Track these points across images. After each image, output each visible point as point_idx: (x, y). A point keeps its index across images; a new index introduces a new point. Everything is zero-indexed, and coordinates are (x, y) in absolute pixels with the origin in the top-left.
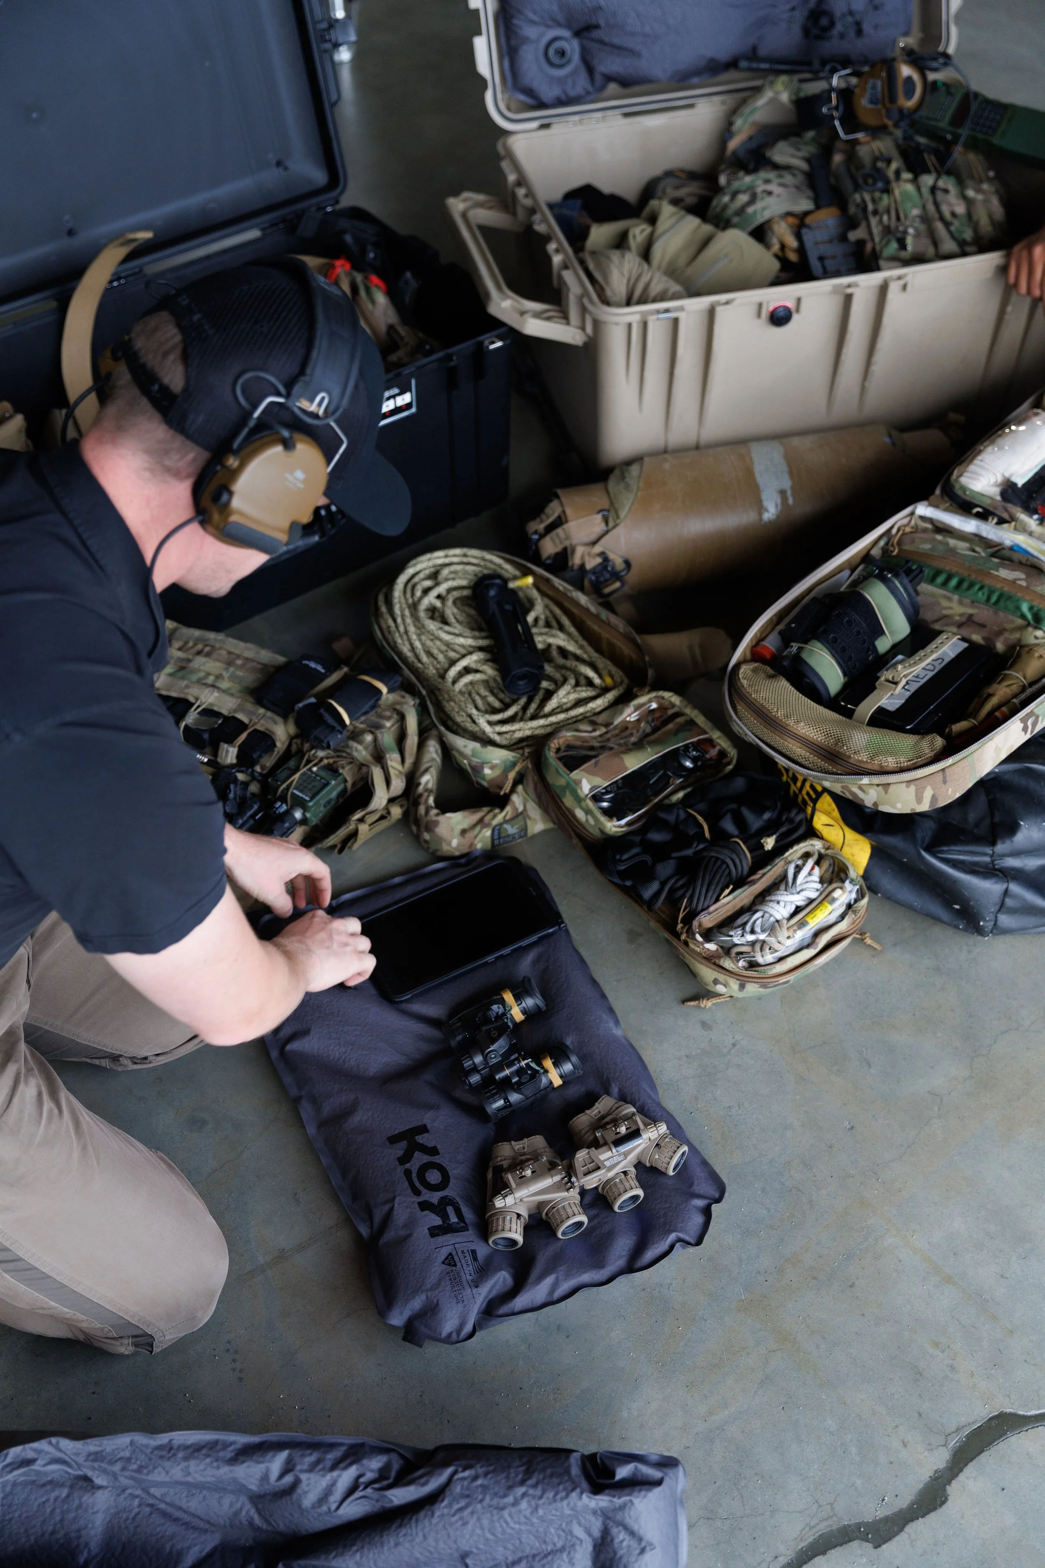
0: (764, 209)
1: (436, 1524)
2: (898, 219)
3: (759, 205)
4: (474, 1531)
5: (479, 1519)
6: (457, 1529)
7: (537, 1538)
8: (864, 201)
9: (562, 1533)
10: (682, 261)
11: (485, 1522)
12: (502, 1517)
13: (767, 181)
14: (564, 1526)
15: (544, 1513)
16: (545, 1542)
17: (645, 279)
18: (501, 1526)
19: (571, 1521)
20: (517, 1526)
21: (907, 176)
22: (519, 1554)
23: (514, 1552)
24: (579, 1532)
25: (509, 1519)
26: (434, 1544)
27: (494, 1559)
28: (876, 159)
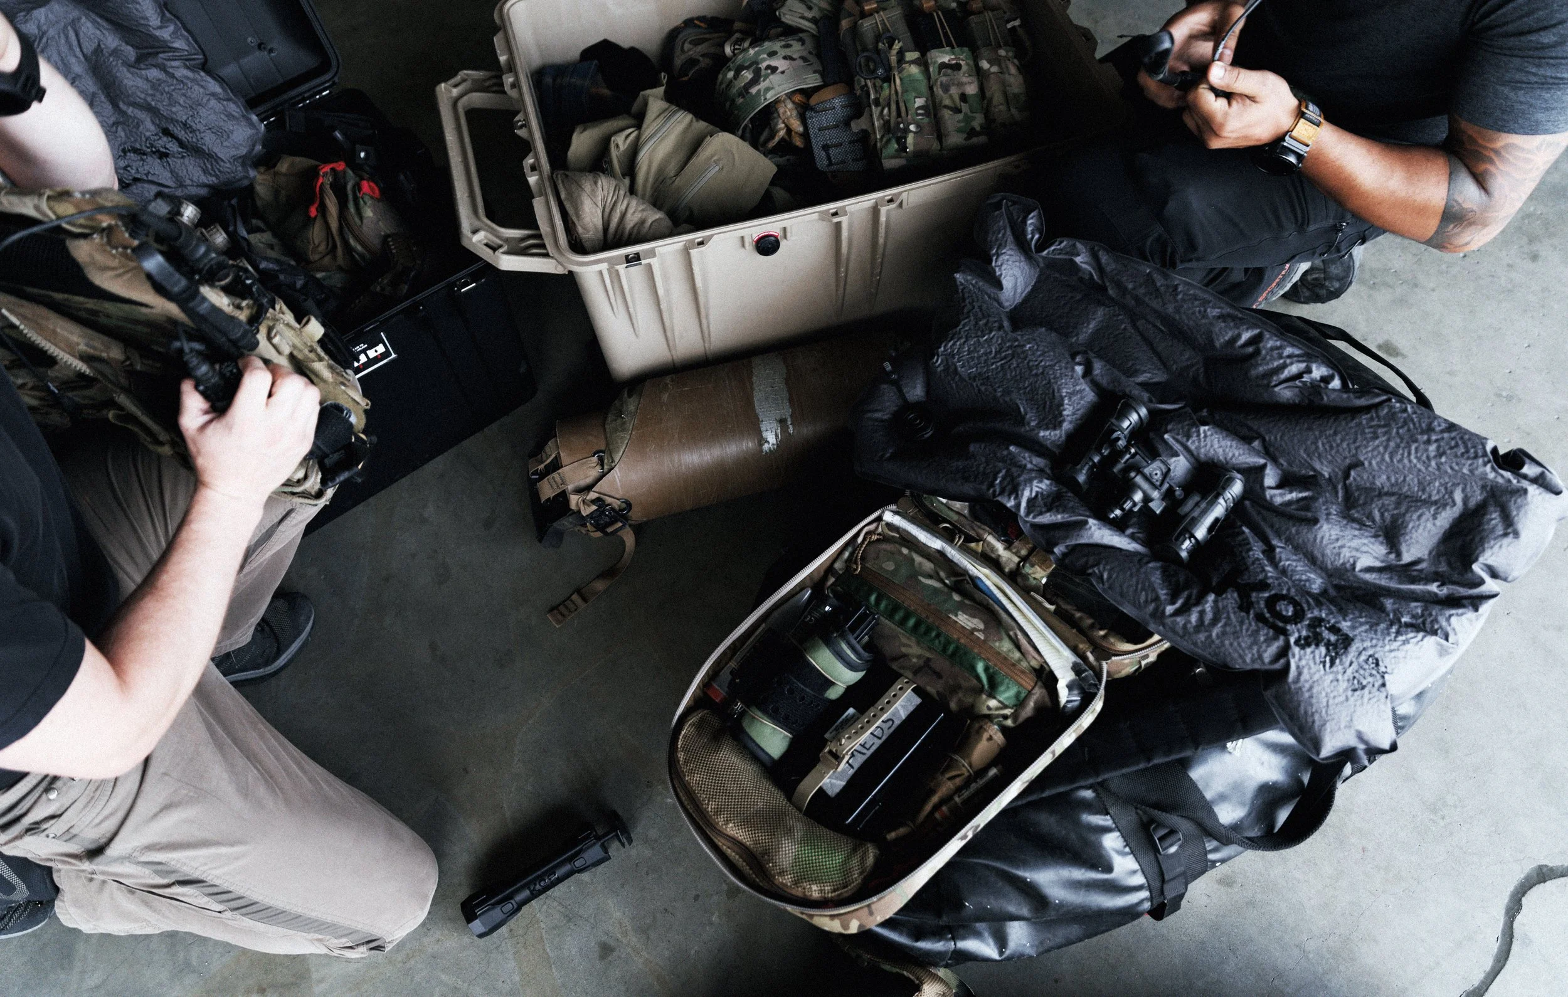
0: (768, 89)
1: (1351, 428)
2: (899, 115)
3: (763, 85)
4: (1378, 446)
5: (1388, 440)
6: (1366, 438)
7: (1420, 483)
8: (866, 85)
9: (1443, 490)
10: (672, 169)
11: (1392, 444)
12: (1410, 447)
13: (772, 54)
14: (1449, 485)
15: (1446, 462)
16: (1424, 490)
17: (619, 208)
18: (1403, 455)
19: (1459, 484)
20: (1415, 461)
21: (911, 56)
22: (1395, 489)
23: (1392, 485)
24: (1458, 496)
25: (1413, 451)
26: (1339, 441)
27: (1374, 483)
28: (878, 38)
